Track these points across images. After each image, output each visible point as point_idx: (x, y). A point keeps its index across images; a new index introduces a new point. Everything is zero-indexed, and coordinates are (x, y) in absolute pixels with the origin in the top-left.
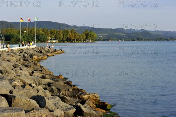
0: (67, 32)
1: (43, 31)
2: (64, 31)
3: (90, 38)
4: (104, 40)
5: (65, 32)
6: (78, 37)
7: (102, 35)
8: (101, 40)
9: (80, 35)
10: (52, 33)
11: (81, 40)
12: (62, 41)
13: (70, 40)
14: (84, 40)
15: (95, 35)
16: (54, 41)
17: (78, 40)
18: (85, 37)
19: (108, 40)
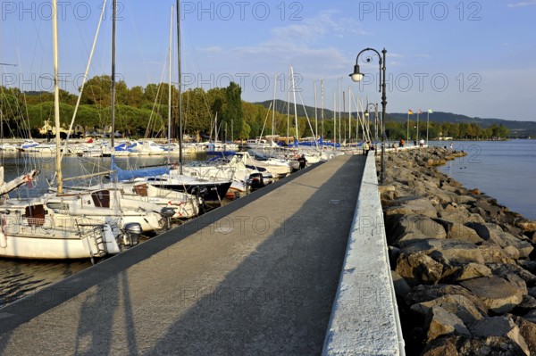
0: (466, 126)
1: (433, 125)
2: (461, 125)
3: (499, 134)
4: (520, 138)
5: (463, 127)
6: (481, 134)
7: (516, 131)
8: (514, 138)
9: (484, 130)
10: (444, 128)
11: (485, 138)
12: (457, 138)
13: (470, 137)
14: (491, 138)
15: (507, 130)
16: (447, 138)
17: (481, 137)
18: (491, 133)
19: (526, 137)
